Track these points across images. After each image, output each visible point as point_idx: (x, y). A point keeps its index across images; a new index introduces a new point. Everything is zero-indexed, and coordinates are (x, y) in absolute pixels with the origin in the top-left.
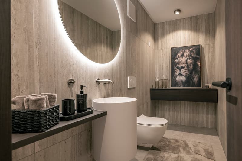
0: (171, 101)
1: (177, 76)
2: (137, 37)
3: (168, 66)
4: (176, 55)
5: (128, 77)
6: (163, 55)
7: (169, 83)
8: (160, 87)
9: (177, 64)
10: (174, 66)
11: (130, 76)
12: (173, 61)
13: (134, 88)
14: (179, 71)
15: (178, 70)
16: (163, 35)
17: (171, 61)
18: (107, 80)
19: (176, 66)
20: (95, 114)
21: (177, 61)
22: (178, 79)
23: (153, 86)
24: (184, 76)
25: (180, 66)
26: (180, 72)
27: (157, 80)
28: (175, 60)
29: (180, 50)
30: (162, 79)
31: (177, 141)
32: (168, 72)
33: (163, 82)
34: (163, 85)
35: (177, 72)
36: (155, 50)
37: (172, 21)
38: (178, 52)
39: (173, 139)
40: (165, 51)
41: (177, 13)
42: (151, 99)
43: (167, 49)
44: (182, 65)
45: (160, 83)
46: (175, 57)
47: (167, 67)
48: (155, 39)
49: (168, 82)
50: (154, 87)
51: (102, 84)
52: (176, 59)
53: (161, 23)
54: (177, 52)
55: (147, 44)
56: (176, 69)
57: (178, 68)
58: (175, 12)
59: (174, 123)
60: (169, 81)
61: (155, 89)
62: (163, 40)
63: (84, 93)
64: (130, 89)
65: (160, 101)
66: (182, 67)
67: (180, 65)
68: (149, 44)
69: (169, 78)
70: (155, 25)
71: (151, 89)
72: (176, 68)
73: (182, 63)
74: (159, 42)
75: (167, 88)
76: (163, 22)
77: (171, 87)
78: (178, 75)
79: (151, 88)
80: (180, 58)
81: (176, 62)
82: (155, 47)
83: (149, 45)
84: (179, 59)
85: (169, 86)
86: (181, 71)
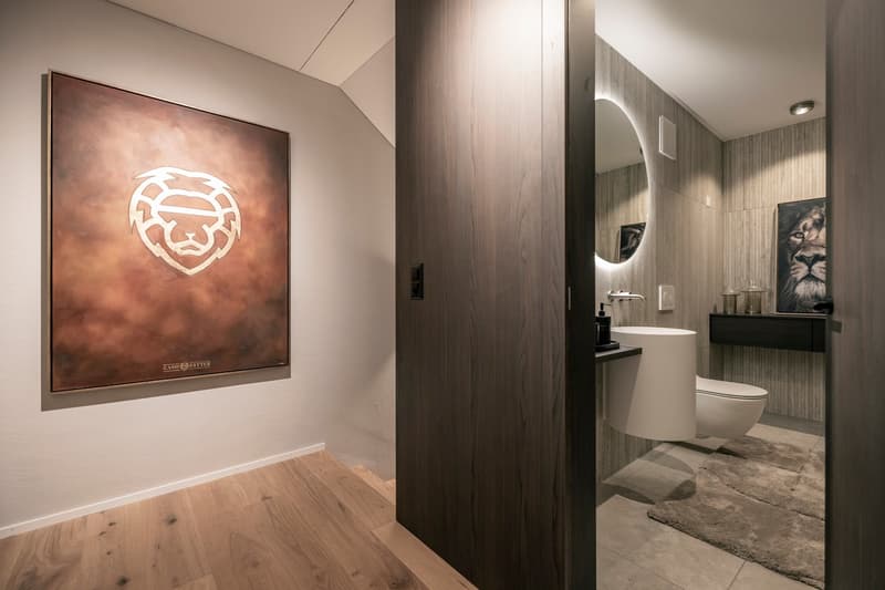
0: (777, 350)
1: (796, 283)
2: (678, 192)
3: (768, 256)
4: (796, 222)
5: (660, 288)
6: (749, 223)
7: (770, 301)
8: (741, 311)
9: (799, 248)
10: (790, 255)
11: (663, 284)
12: (783, 241)
13: (670, 312)
14: (806, 268)
15: (802, 264)
16: (750, 170)
17: (779, 240)
18: (627, 294)
19: (797, 255)
20: (622, 350)
21: (800, 240)
22: (802, 289)
23: (715, 309)
24: (822, 281)
25: (809, 254)
26: (810, 270)
27: (731, 291)
28: (793, 238)
29: (811, 209)
30: (745, 289)
31: (795, 449)
32: (767, 271)
33: (748, 300)
34: (748, 307)
35: (801, 270)
36: (722, 213)
37: (784, 129)
38: (803, 216)
39: (781, 444)
40: (757, 214)
41: (802, 111)
42: (712, 339)
43: (763, 207)
44: (816, 252)
45: (741, 301)
46: (791, 230)
47: (764, 257)
48: (725, 183)
49: (767, 298)
50: (720, 311)
51: (616, 301)
52: (795, 235)
53: (743, 138)
54: (798, 216)
55: (703, 202)
56: (794, 264)
57: (801, 259)
58: (793, 109)
59: (784, 412)
60: (771, 294)
61: (725, 316)
62: (750, 184)
63: (606, 315)
64: (663, 312)
65: (737, 348)
66: (817, 258)
67: (809, 250)
68: (708, 201)
69: (768, 287)
70: (724, 147)
71: (711, 316)
72: (795, 260)
73: (816, 246)
74: (738, 193)
75: (764, 313)
76: (751, 137)
77: (778, 311)
78: (803, 279)
79: (712, 312)
80: (810, 229)
81: (795, 242)
82: (723, 203)
83: (708, 203)
84: (806, 233)
85: (770, 308)
86: (814, 267)
